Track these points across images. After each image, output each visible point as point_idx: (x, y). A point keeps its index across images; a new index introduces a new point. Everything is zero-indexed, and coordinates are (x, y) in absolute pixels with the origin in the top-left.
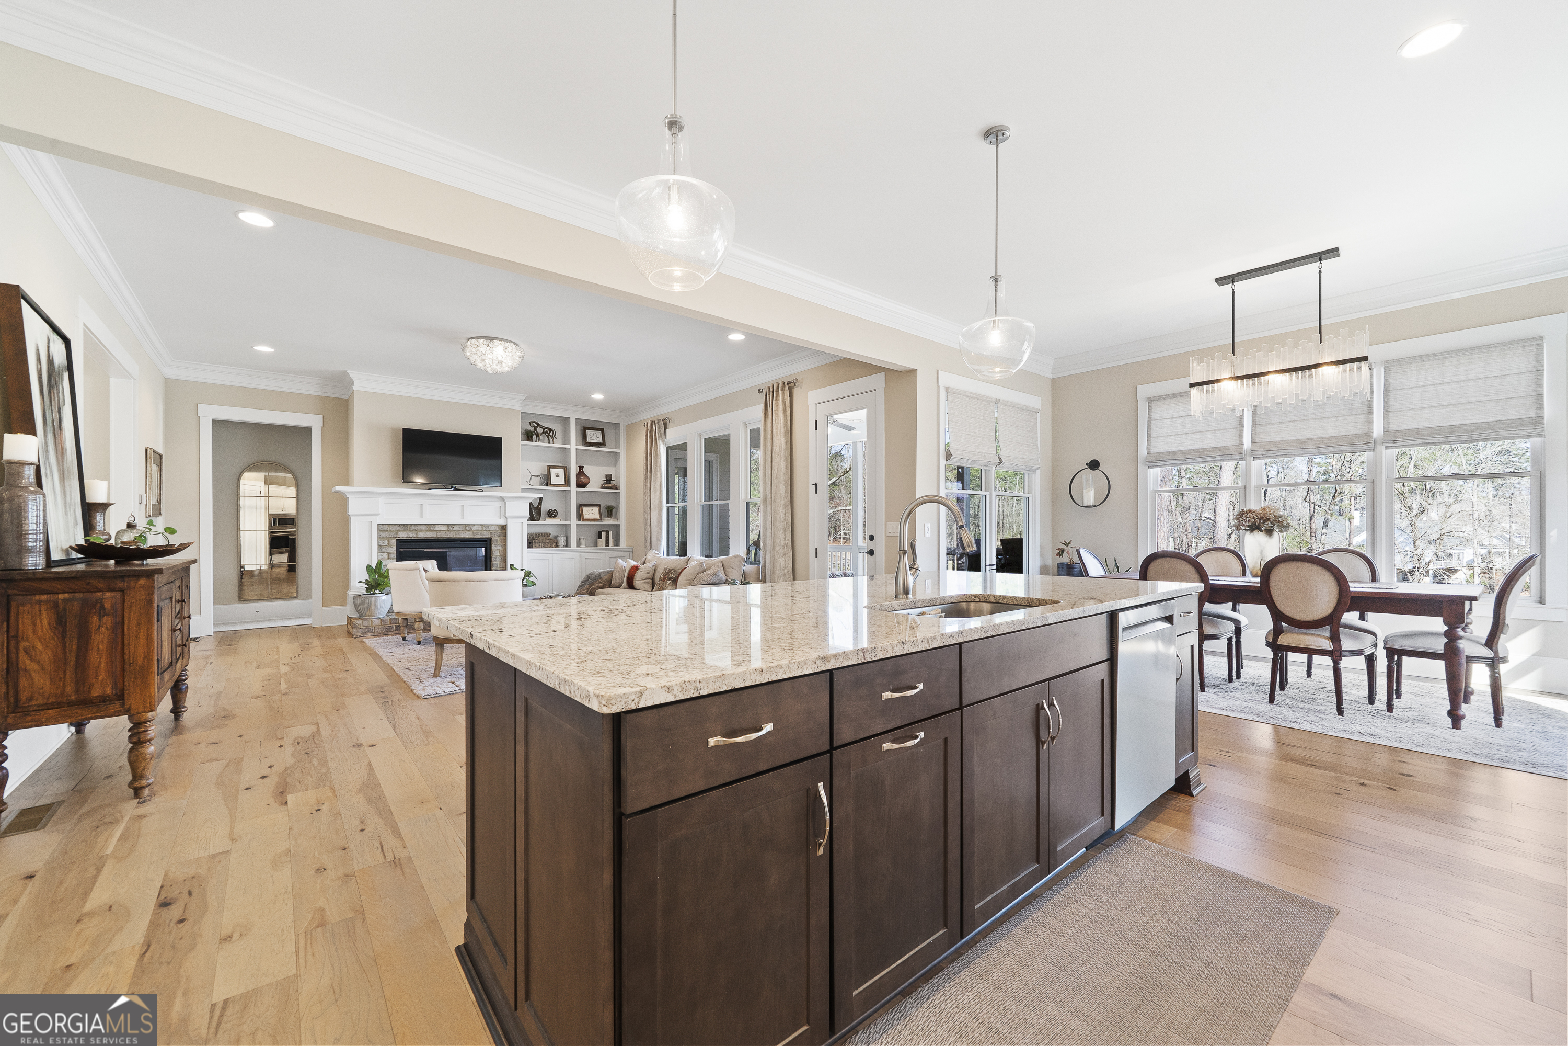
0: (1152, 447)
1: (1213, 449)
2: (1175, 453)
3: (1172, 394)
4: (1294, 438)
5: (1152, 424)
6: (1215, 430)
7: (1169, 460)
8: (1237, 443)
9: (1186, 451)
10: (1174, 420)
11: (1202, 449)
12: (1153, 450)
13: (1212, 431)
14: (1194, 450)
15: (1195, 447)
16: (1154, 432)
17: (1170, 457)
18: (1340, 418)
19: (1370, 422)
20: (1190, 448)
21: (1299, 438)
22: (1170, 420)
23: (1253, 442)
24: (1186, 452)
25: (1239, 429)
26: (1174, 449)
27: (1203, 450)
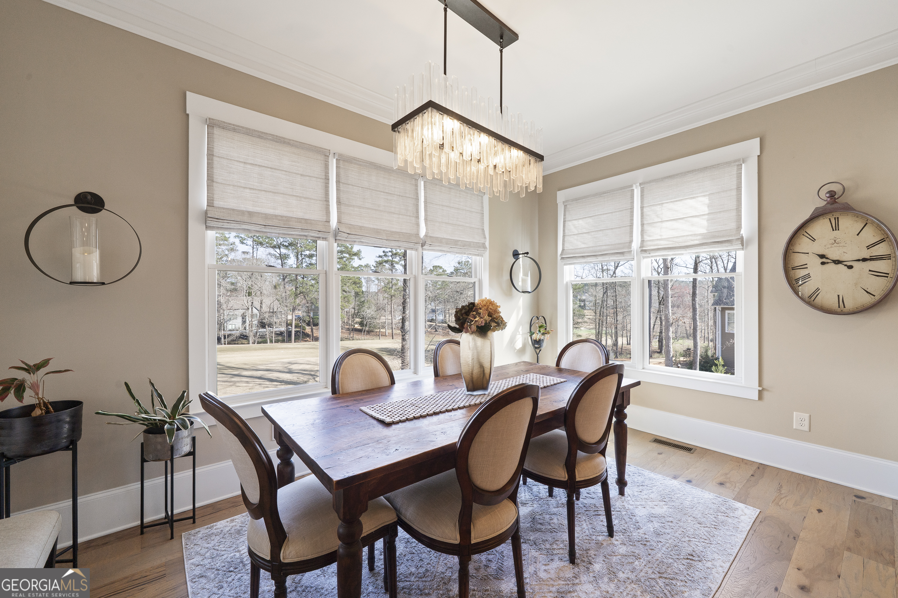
0: (216, 196)
1: (300, 220)
2: (251, 214)
3: (247, 128)
4: (371, 226)
5: (215, 162)
6: (300, 197)
7: (244, 223)
8: (324, 219)
9: (266, 214)
10: (249, 166)
11: (286, 217)
12: (217, 203)
13: (297, 196)
14: (276, 216)
15: (278, 212)
16: (219, 175)
17: (246, 218)
18: (401, 216)
19: (418, 225)
20: (271, 211)
21: (375, 227)
22: (242, 165)
23: (339, 222)
24: (266, 216)
25: (325, 203)
26: (250, 208)
27: (288, 219)
